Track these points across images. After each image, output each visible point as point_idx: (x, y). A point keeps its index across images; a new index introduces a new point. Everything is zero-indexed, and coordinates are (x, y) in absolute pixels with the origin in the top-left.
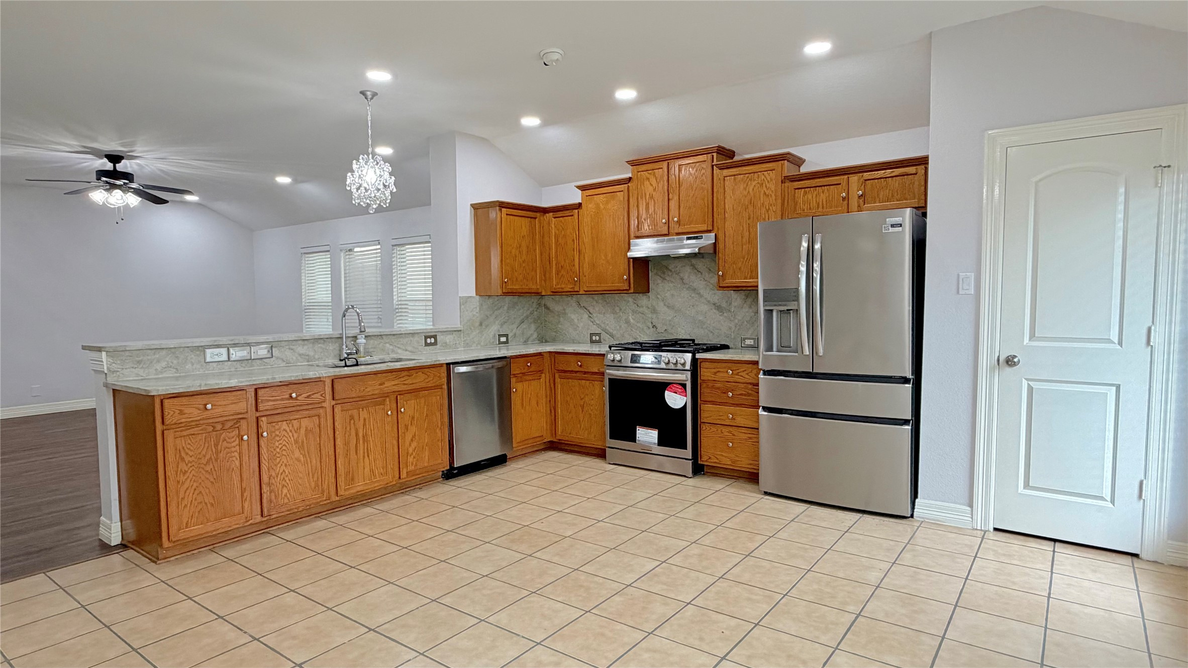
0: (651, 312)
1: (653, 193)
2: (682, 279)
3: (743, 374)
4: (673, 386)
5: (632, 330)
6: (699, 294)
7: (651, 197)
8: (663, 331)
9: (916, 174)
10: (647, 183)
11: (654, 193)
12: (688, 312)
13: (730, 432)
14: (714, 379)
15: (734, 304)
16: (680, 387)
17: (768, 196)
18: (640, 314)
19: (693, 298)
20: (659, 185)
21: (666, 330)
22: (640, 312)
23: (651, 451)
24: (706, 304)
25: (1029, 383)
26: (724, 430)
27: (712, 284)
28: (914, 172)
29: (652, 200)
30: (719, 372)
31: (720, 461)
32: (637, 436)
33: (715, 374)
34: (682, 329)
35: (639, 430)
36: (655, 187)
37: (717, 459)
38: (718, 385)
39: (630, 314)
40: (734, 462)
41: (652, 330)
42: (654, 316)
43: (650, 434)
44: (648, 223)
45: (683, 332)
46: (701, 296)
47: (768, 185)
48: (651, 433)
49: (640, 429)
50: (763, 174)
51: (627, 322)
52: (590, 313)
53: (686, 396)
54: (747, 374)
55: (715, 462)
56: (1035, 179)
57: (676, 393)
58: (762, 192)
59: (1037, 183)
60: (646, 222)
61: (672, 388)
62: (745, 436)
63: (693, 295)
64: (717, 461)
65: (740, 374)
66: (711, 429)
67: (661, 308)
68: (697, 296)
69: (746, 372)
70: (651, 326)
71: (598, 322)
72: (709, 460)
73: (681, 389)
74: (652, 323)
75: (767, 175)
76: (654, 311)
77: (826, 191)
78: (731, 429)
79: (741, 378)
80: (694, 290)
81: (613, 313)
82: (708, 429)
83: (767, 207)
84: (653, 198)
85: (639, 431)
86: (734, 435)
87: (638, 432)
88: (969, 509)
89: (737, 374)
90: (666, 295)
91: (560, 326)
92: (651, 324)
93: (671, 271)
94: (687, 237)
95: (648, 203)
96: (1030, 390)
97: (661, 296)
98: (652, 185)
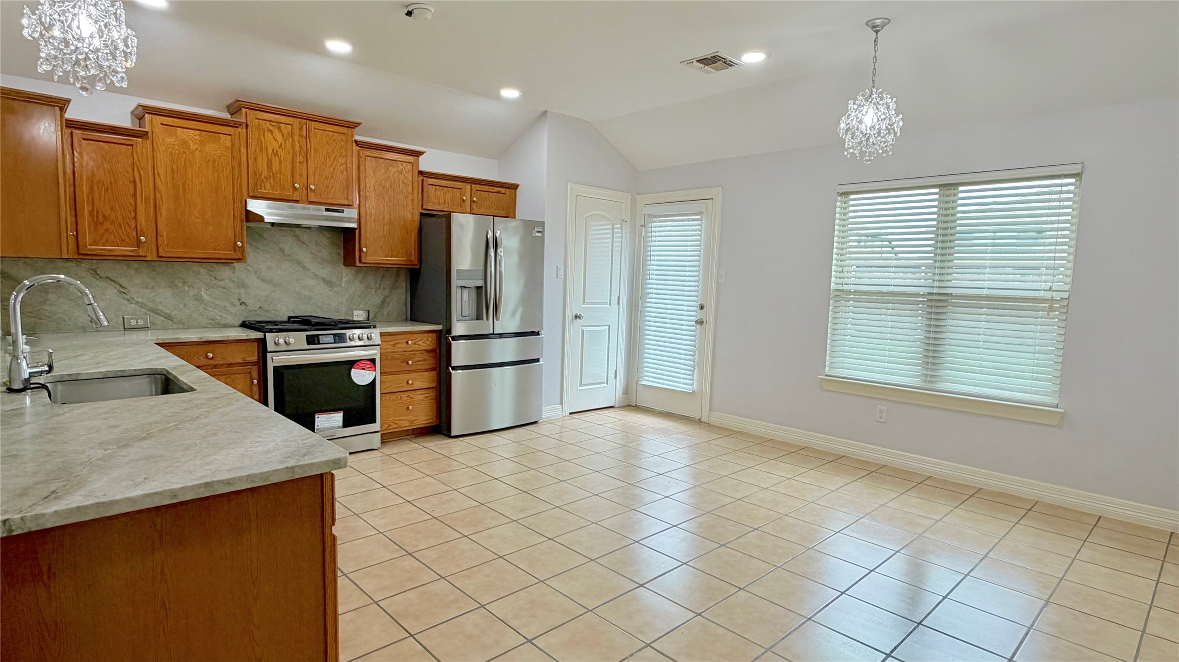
0: (238, 287)
1: (278, 149)
2: (282, 250)
3: (420, 343)
4: (360, 363)
5: (206, 309)
6: (304, 267)
7: (276, 154)
8: (256, 309)
9: (505, 194)
10: (268, 135)
11: (280, 151)
12: (290, 287)
13: (409, 396)
14: (393, 351)
15: (345, 279)
16: (369, 363)
17: (406, 185)
18: (221, 289)
19: (297, 271)
20: (287, 142)
21: (260, 307)
22: (219, 286)
23: (335, 435)
24: (313, 278)
25: (583, 328)
26: (403, 396)
27: (320, 258)
28: (504, 192)
29: (277, 158)
30: (397, 343)
31: (399, 425)
32: (316, 425)
33: (394, 345)
34: (284, 305)
35: (318, 417)
36: (281, 144)
37: (396, 424)
38: (396, 356)
39: (203, 289)
40: (411, 422)
41: (240, 308)
42: (242, 291)
43: (334, 419)
44: (270, 183)
45: (285, 308)
46: (308, 270)
47: (406, 175)
48: (334, 417)
49: (320, 416)
50: (402, 164)
51: (198, 299)
52: (122, 287)
53: (375, 370)
54: (424, 342)
55: (395, 428)
56: (586, 216)
57: (364, 369)
58: (401, 181)
59: (586, 218)
60: (268, 181)
61: (359, 366)
62: (421, 397)
63: (297, 269)
64: (396, 426)
65: (418, 343)
66: (390, 398)
67: (252, 280)
68: (302, 269)
69: (422, 341)
70: (237, 303)
71: (140, 300)
72: (390, 428)
73: (370, 364)
74: (239, 299)
75: (405, 166)
76: (243, 285)
77: (450, 191)
78: (408, 393)
79: (419, 346)
80: (299, 263)
81: (170, 287)
82: (388, 398)
83: (406, 194)
84: (278, 156)
85: (319, 419)
86: (412, 398)
87: (317, 420)
88: (561, 405)
89: (415, 344)
90: (261, 266)
91: (47, 307)
92: (237, 301)
93: (266, 239)
94: (325, 208)
95: (271, 160)
96: (583, 331)
97: (253, 268)
98: (276, 140)
